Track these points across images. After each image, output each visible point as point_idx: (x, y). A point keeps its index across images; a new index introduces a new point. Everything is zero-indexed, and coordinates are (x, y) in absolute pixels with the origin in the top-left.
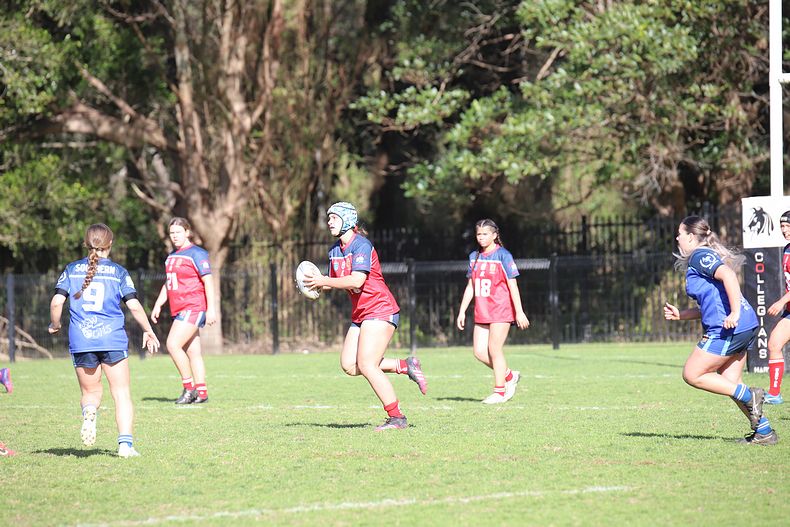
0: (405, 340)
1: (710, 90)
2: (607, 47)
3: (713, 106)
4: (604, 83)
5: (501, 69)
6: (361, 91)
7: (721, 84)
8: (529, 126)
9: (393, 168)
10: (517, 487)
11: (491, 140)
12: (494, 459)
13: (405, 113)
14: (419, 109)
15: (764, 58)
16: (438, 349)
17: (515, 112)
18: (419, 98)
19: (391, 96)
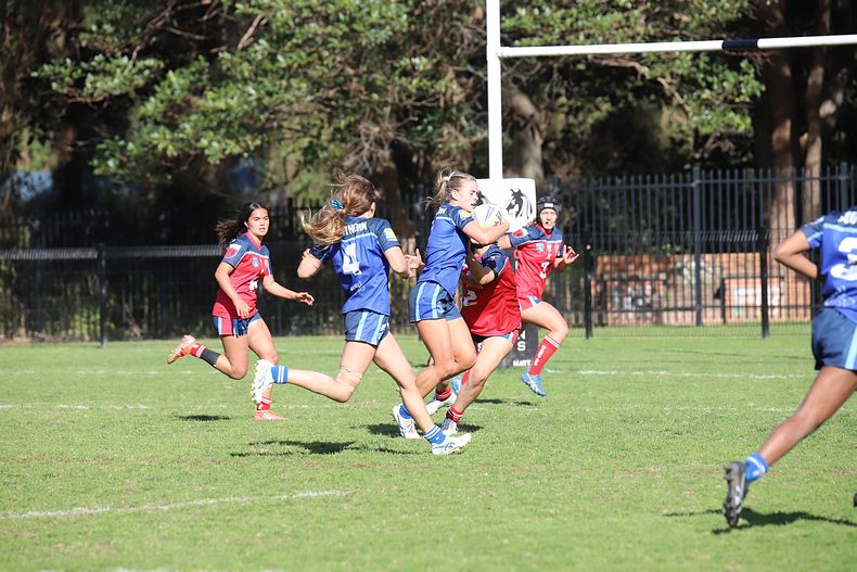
0: (95, 332)
1: (421, 63)
2: (311, 15)
3: (425, 81)
4: (309, 54)
5: (198, 37)
6: (43, 57)
7: (435, 57)
8: (229, 101)
9: (81, 143)
10: (219, 494)
11: (189, 115)
12: (197, 462)
13: (93, 83)
14: (108, 79)
15: (480, 30)
16: (131, 343)
17: (213, 85)
18: (108, 67)
19: (77, 64)
